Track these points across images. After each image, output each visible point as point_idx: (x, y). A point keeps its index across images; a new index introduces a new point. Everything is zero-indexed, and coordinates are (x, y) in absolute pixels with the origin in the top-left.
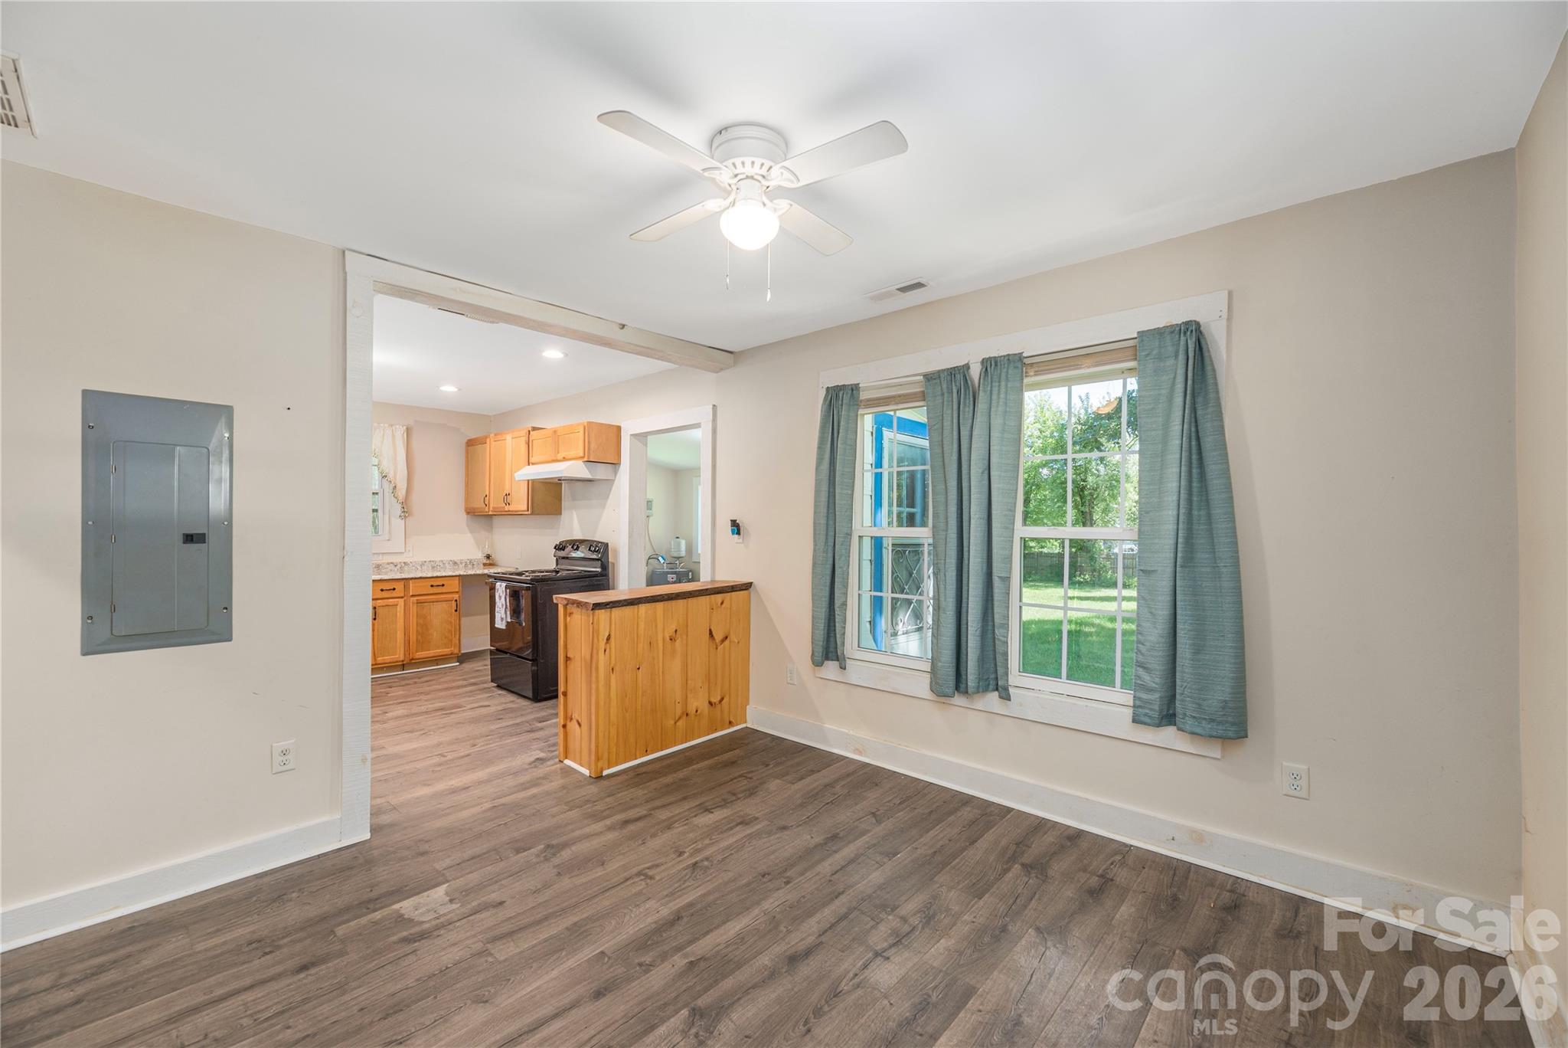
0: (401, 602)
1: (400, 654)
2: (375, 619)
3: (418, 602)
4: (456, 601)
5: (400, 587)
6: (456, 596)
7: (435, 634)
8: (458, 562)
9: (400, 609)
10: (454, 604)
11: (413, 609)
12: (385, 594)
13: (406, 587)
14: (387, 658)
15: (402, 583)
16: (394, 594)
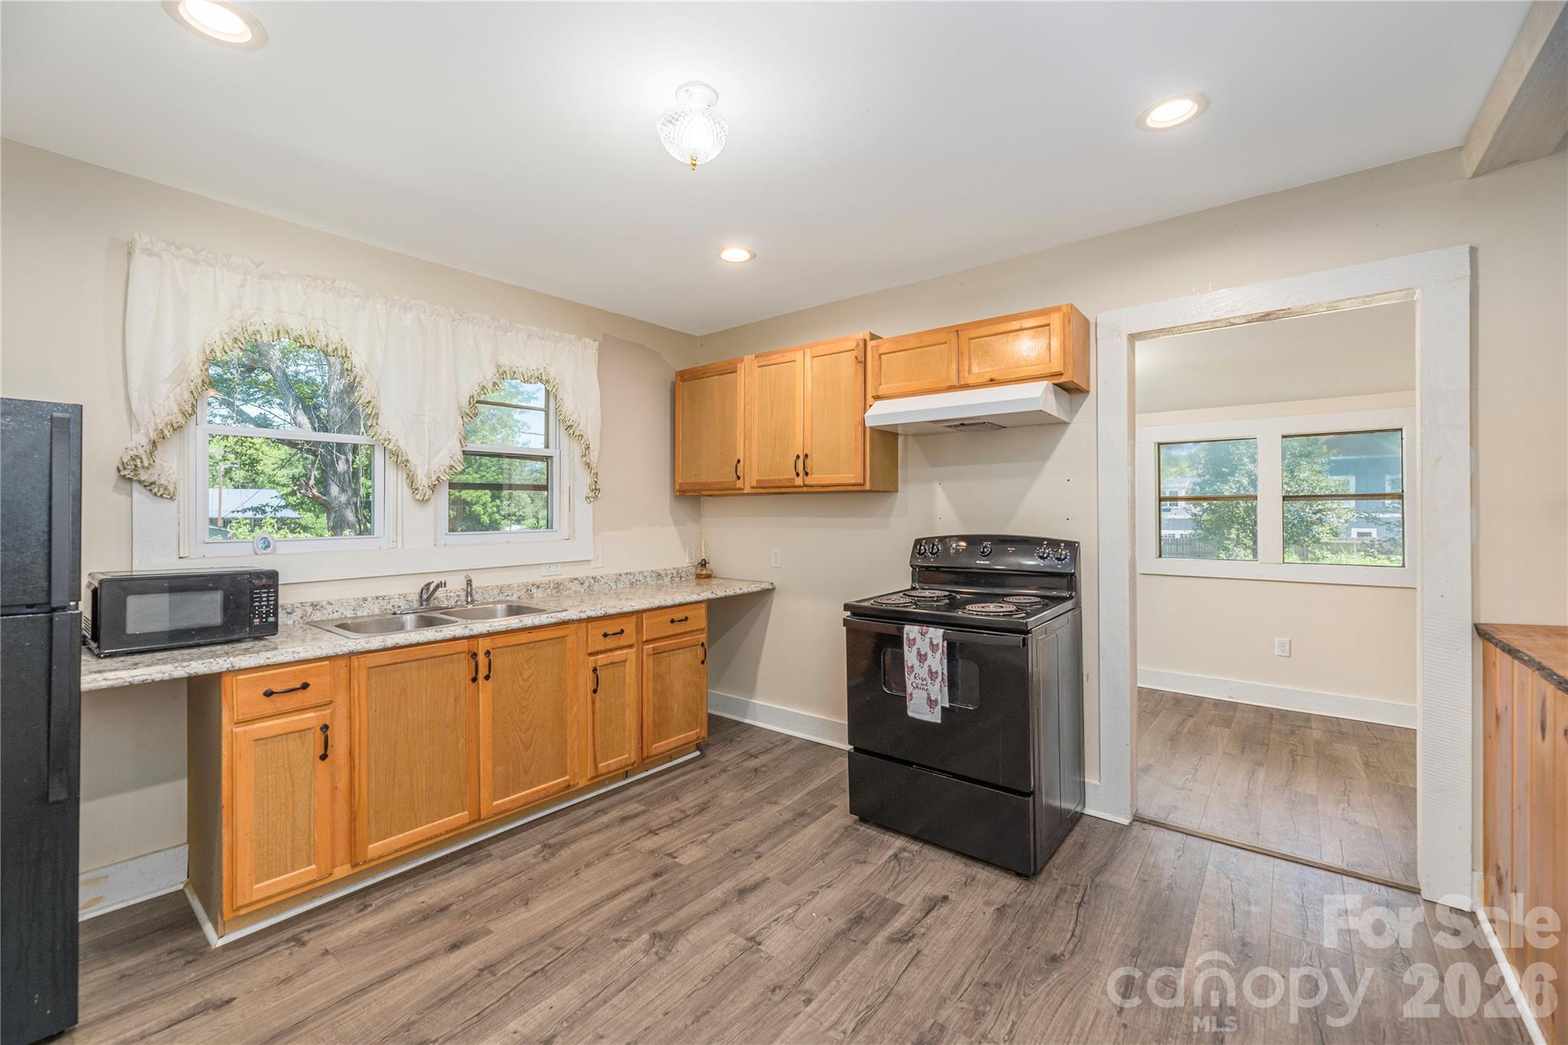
0: (631, 654)
1: (630, 752)
2: (595, 691)
3: (656, 653)
4: (703, 645)
5: (629, 626)
6: (703, 638)
7: (676, 706)
8: (663, 573)
9: (631, 668)
10: (700, 650)
11: (649, 664)
12: (610, 643)
13: (639, 628)
14: (613, 762)
15: (634, 619)
16: (623, 641)
